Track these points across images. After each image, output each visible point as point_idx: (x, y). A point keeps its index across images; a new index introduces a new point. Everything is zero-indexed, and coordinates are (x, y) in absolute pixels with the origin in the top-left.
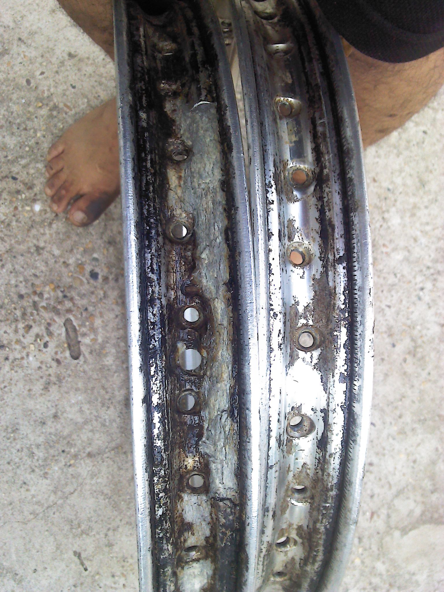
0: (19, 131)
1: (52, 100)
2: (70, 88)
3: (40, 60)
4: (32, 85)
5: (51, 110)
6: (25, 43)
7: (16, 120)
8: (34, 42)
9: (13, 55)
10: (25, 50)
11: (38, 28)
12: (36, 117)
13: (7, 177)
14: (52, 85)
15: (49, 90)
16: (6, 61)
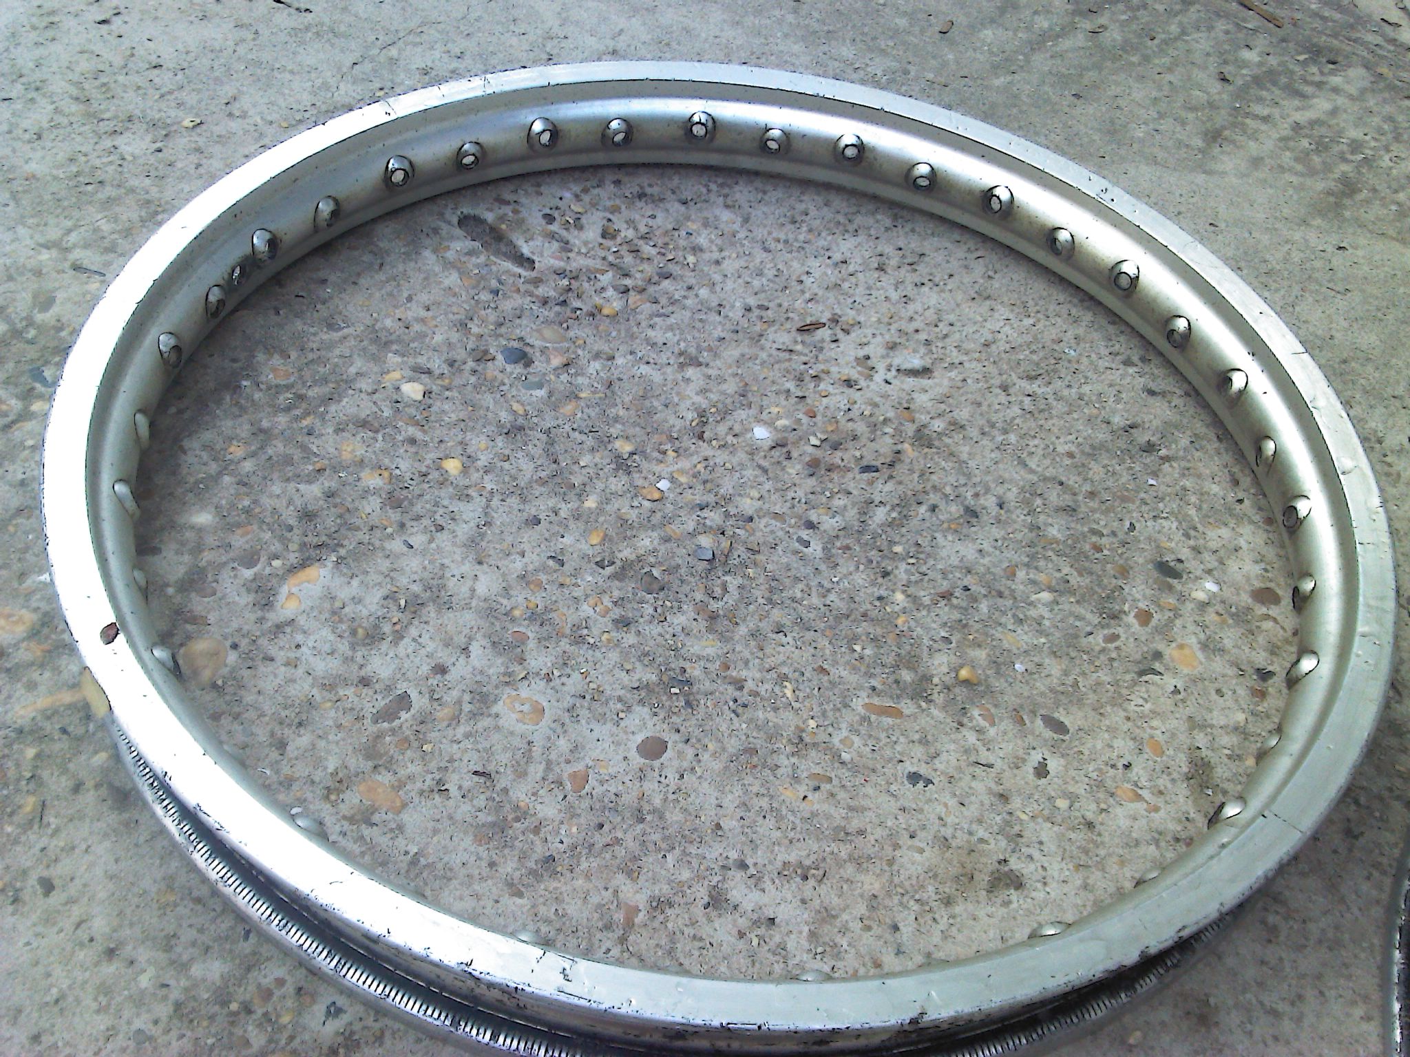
0: (960, 584)
1: (944, 708)
2: (923, 770)
3: (1089, 809)
4: (1039, 722)
5: (927, 678)
7: (990, 607)
9: (1173, 781)
10: (1157, 817)
12: (947, 640)
13: (890, 465)
14: (983, 750)
15: (980, 731)
16: (1170, 752)
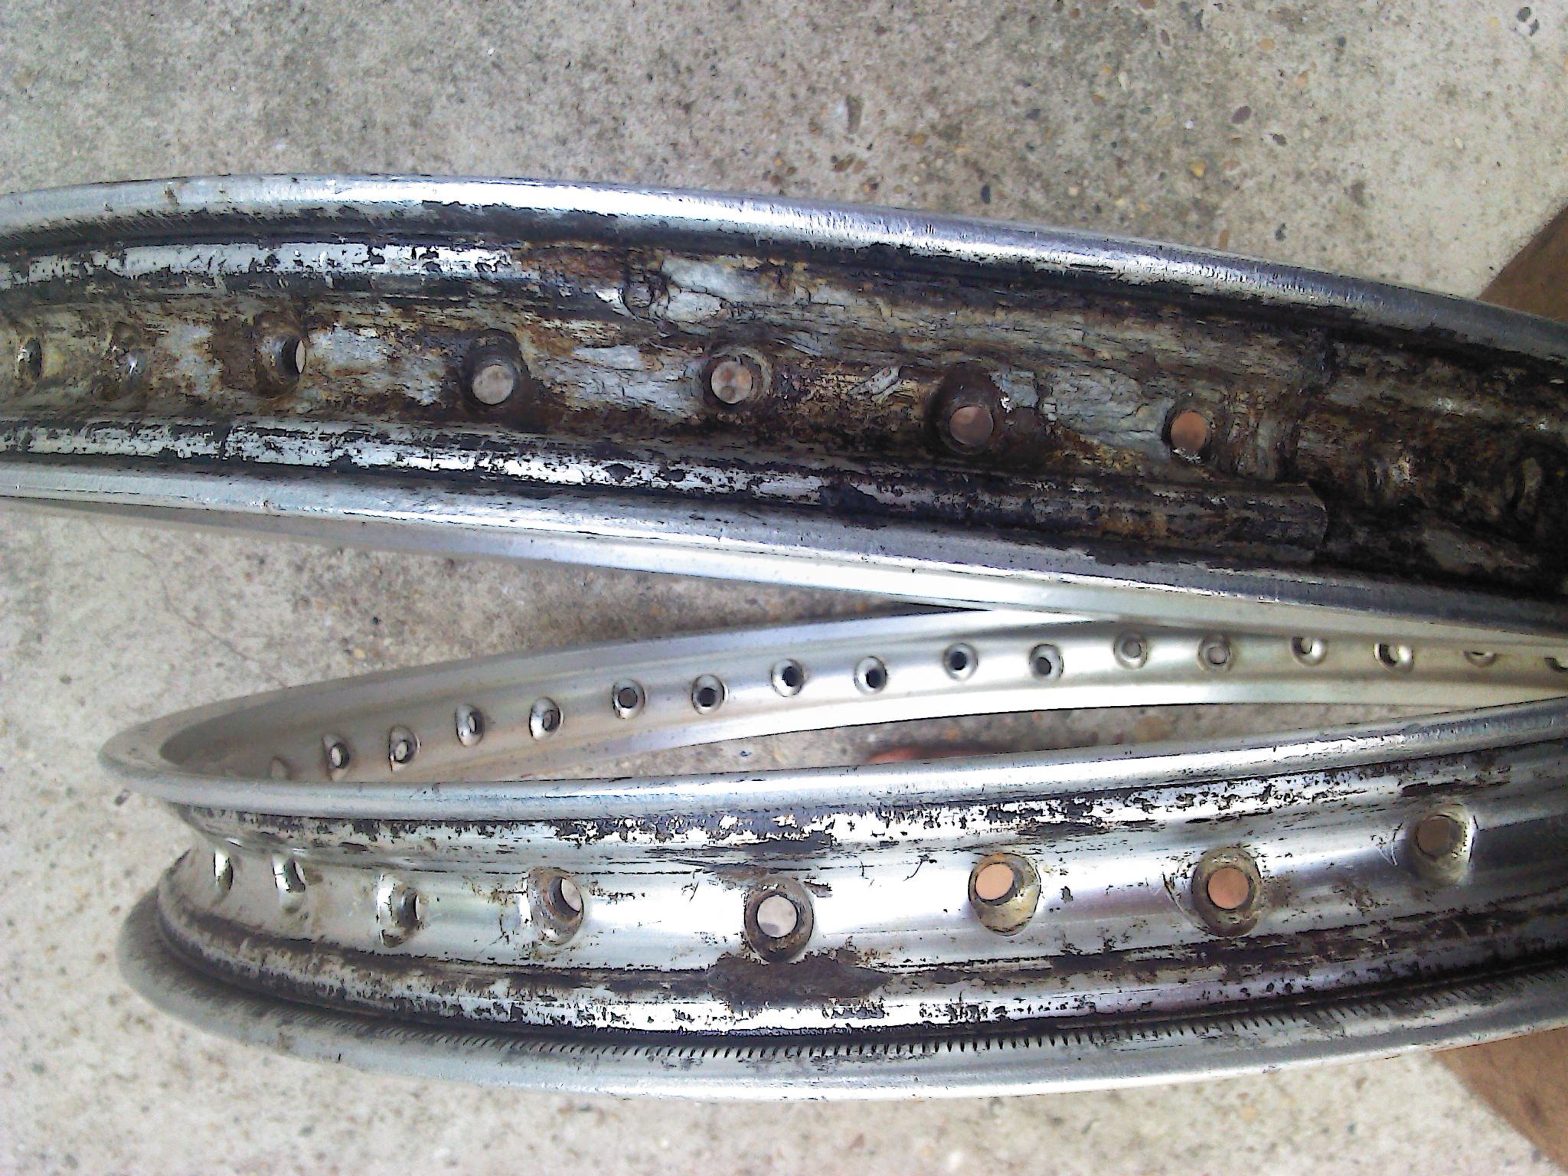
0: (1109, 148)
1: (1222, 196)
2: (1274, 228)
3: (1312, 117)
4: (1239, 126)
5: (1196, 203)
6: (1337, 60)
7: (1133, 130)
8: (1352, 82)
9: (1294, 43)
10: (1320, 68)
11: (1392, 75)
12: (1162, 176)
13: (982, 173)
14: (1262, 178)
15: (1244, 175)
16: (1271, 35)
